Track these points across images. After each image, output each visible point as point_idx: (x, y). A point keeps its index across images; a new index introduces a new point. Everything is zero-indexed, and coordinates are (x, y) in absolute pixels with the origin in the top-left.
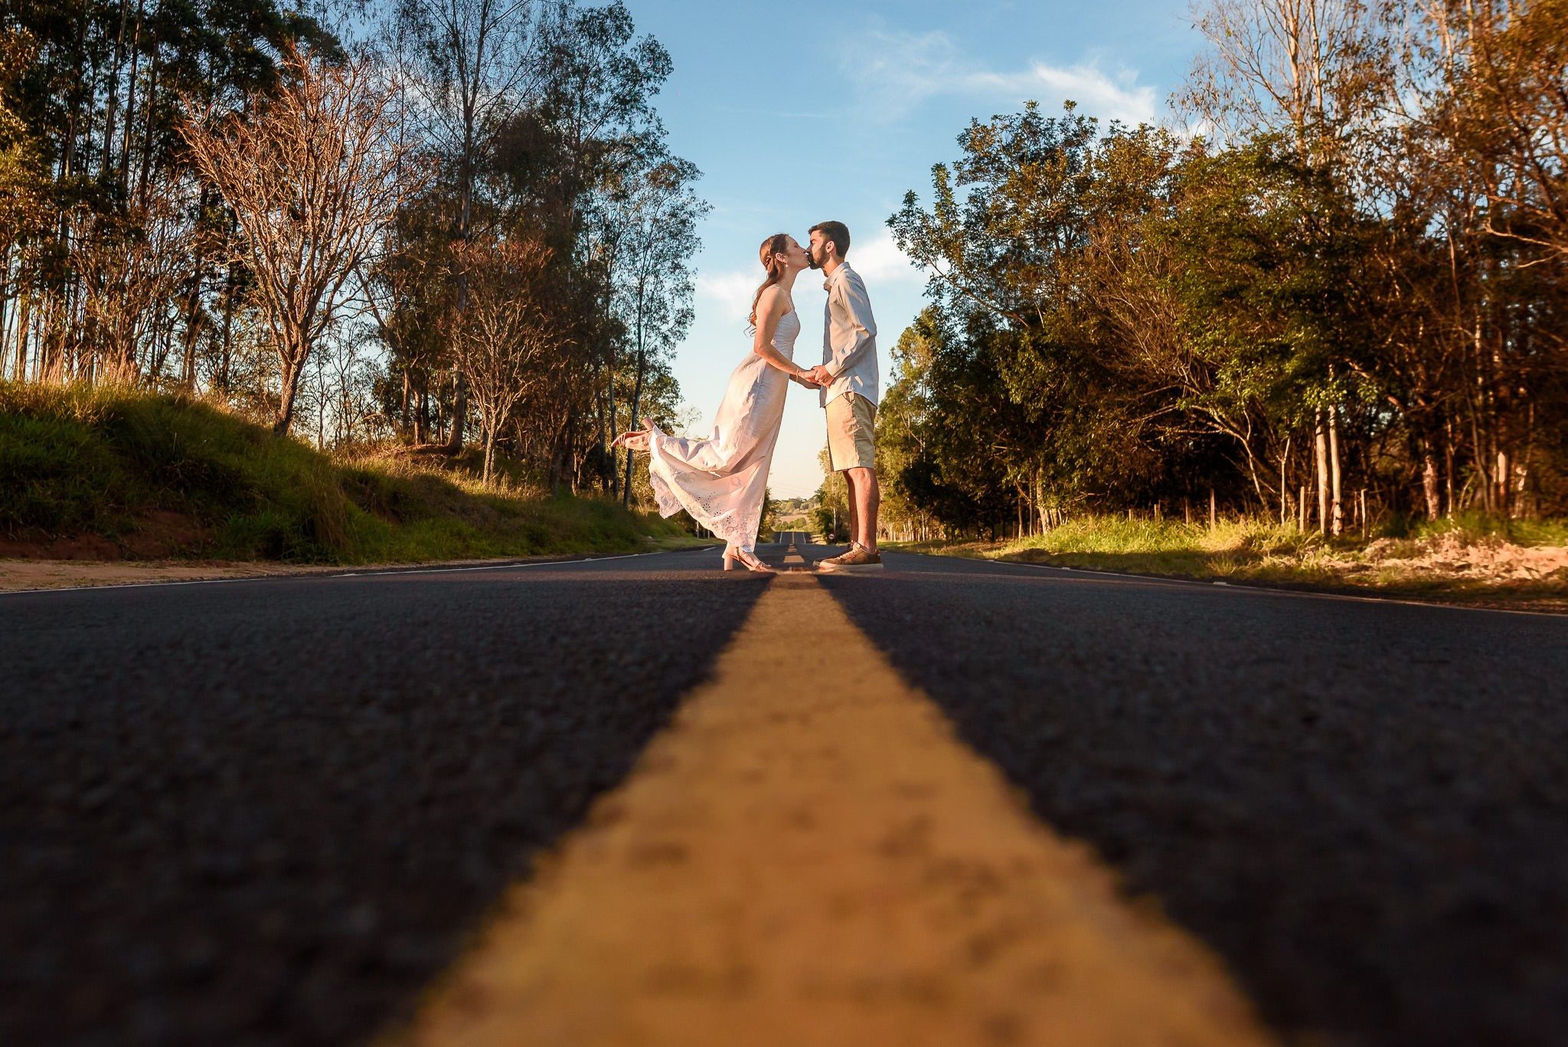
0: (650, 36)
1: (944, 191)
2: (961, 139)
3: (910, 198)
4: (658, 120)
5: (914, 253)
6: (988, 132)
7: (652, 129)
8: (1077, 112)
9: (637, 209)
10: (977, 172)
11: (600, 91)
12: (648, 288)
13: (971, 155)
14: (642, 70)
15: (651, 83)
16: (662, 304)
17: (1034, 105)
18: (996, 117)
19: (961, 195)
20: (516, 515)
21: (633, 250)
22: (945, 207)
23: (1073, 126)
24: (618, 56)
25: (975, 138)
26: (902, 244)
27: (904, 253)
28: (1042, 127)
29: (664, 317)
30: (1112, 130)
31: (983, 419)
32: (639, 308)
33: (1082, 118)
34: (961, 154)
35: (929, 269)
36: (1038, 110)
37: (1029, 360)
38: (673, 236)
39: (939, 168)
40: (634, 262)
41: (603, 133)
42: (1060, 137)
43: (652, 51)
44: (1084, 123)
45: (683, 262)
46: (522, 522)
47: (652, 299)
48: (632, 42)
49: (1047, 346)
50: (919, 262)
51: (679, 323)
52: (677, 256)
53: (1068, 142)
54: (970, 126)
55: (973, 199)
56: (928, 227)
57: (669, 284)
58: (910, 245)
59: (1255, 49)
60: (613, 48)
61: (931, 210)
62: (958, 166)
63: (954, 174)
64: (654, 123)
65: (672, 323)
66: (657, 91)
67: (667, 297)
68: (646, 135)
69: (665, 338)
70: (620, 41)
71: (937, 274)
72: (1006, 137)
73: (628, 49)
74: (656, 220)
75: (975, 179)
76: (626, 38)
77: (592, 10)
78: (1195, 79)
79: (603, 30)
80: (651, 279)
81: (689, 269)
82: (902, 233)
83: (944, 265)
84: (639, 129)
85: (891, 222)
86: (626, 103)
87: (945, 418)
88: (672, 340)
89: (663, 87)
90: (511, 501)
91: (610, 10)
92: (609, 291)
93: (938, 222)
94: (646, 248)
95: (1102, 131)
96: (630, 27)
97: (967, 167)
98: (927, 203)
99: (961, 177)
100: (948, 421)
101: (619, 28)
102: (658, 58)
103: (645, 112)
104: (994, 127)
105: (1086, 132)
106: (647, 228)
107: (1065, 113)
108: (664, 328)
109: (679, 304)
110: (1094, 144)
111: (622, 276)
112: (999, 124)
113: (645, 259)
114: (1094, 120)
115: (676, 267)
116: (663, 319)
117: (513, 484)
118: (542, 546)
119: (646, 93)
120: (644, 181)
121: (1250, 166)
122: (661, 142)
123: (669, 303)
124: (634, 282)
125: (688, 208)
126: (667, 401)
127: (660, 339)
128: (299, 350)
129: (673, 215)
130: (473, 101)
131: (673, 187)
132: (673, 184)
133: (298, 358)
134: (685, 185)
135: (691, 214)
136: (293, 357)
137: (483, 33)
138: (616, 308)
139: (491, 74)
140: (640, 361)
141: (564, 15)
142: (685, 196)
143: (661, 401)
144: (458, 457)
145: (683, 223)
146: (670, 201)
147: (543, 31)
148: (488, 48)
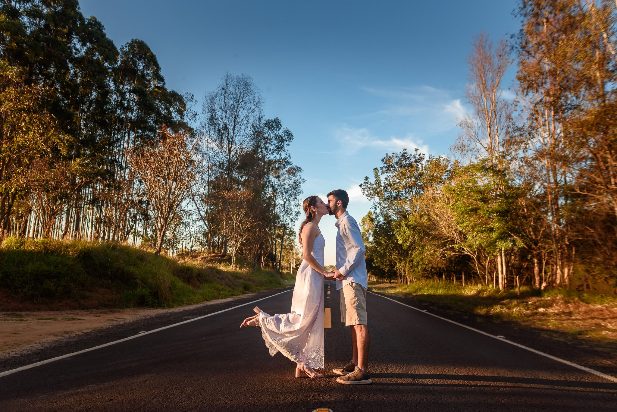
0: (287, 128)
1: (377, 176)
2: (383, 160)
3: (367, 178)
4: (289, 154)
5: (368, 195)
6: (391, 158)
7: (287, 156)
8: (419, 152)
9: (284, 181)
10: (387, 170)
11: (271, 145)
12: (287, 204)
13: (386, 165)
14: (284, 138)
15: (287, 143)
16: (291, 210)
17: (405, 150)
18: (393, 153)
19: (383, 178)
20: (241, 278)
21: (282, 193)
22: (377, 181)
23: (418, 157)
24: (277, 134)
25: (387, 160)
26: (364, 193)
27: (365, 195)
28: (408, 156)
29: (291, 213)
30: (430, 158)
31: (389, 248)
32: (284, 211)
33: (420, 154)
34: (382, 165)
35: (372, 200)
36: (407, 151)
37: (404, 230)
38: (294, 189)
39: (376, 169)
40: (282, 197)
41: (272, 158)
42: (413, 160)
43: (287, 133)
44: (421, 155)
45: (297, 197)
46: (242, 281)
47: (288, 208)
48: (281, 130)
49: (410, 225)
50: (369, 198)
51: (296, 215)
52: (295, 195)
53: (416, 161)
54: (385, 156)
55: (386, 179)
56: (372, 187)
57: (293, 203)
58: (366, 193)
59: (477, 132)
60: (275, 132)
61: (373, 182)
62: (382, 168)
63: (380, 171)
64: (288, 155)
65: (294, 215)
66: (289, 145)
67: (292, 207)
68: (285, 159)
69: (292, 220)
70: (277, 130)
71: (375, 202)
72: (397, 160)
73: (280, 132)
74: (289, 184)
75: (387, 173)
76: (279, 129)
77: (269, 120)
78: (458, 141)
79: (272, 126)
80: (288, 202)
81: (299, 199)
82: (364, 189)
83: (377, 199)
84: (283, 156)
85: (361, 186)
86: (279, 149)
87: (377, 247)
88: (294, 220)
89: (291, 144)
90: (240, 273)
91: (275, 120)
92: (275, 205)
93: (375, 186)
94: (286, 193)
95: (427, 158)
96: (281, 125)
97: (384, 169)
98: (372, 180)
99: (382, 172)
100: (378, 249)
101: (277, 126)
102: (289, 135)
103: (285, 151)
104: (393, 157)
105: (421, 158)
106: (286, 187)
107: (415, 152)
108: (291, 217)
109: (296, 210)
110: (424, 162)
111: (279, 201)
112: (394, 155)
113: (286, 196)
114: (424, 155)
115: (295, 198)
116: (291, 214)
117: (240, 268)
118: (247, 290)
119: (285, 146)
120: (286, 173)
121: (479, 169)
122: (290, 160)
123: (293, 209)
124: (282, 203)
125: (299, 181)
126: (293, 238)
127: (290, 220)
128: (164, 227)
129: (295, 183)
130: (231, 147)
131: (294, 174)
132: (294, 173)
133: (164, 230)
134: (298, 174)
135: (300, 183)
136: (162, 230)
137: (234, 126)
138: (277, 211)
139: (237, 139)
140: (284, 227)
141: (260, 121)
142: (298, 177)
143: (291, 238)
144: (225, 258)
145: (298, 185)
146: (293, 179)
147: (253, 126)
148: (236, 131)
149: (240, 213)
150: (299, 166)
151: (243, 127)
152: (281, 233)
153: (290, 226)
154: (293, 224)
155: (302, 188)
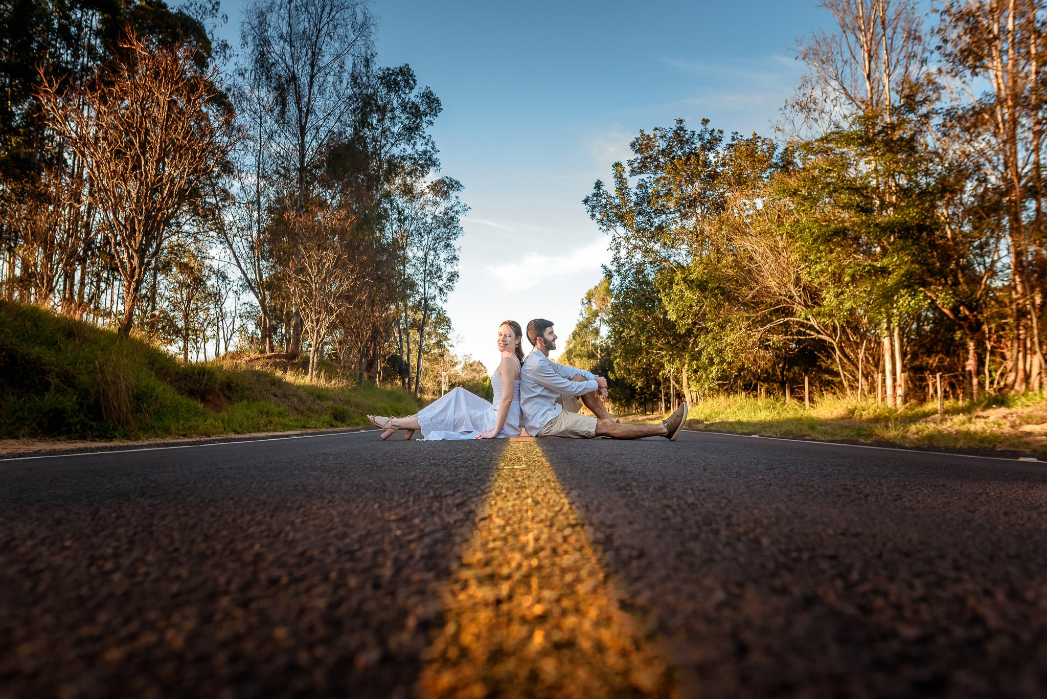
0: (427, 88)
1: (620, 179)
2: (633, 145)
3: (598, 185)
4: (433, 143)
5: (601, 221)
6: (650, 139)
7: (429, 148)
8: (710, 127)
9: (423, 208)
10: (643, 167)
11: (395, 125)
12: (430, 258)
13: (639, 156)
14: (422, 109)
15: (428, 118)
16: (439, 269)
17: (681, 121)
18: (656, 129)
19: (633, 183)
20: (328, 399)
21: (420, 234)
22: (622, 189)
23: (707, 136)
24: (407, 100)
25: (642, 145)
26: (593, 216)
27: (595, 221)
28: (687, 136)
29: (440, 276)
30: (733, 139)
31: (648, 332)
32: (425, 271)
33: (713, 131)
34: (632, 155)
35: (612, 232)
36: (685, 125)
37: (681, 291)
38: (446, 226)
39: (617, 165)
40: (421, 242)
41: (396, 151)
42: (698, 144)
43: (428, 98)
44: (715, 133)
45: (452, 242)
46: (330, 403)
47: (432, 265)
48: (415, 92)
49: (692, 281)
50: (604, 228)
51: (449, 280)
52: (448, 239)
53: (703, 148)
54: (639, 136)
55: (640, 186)
56: (611, 204)
57: (443, 255)
58: (599, 216)
60: (403, 96)
61: (614, 194)
62: (631, 163)
63: (628, 169)
64: (430, 145)
65: (445, 280)
66: (431, 123)
67: (442, 264)
68: (425, 152)
69: (441, 289)
70: (407, 91)
71: (617, 236)
72: (662, 144)
73: (413, 96)
74: (435, 217)
75: (642, 173)
76: (411, 88)
77: (388, 69)
79: (397, 84)
80: (432, 253)
81: (456, 247)
82: (594, 207)
83: (621, 231)
84: (420, 148)
85: (586, 201)
86: (411, 131)
87: (623, 332)
88: (445, 291)
89: (436, 121)
90: (327, 389)
91: (401, 69)
92: (404, 260)
93: (617, 201)
94: (429, 233)
95: (727, 140)
96: (414, 81)
97: (636, 165)
98: (610, 187)
99: (632, 171)
100: (624, 334)
101: (407, 82)
102: (432, 103)
103: (424, 138)
104: (655, 136)
105: (716, 140)
106: (429, 220)
107: (702, 127)
108: (440, 283)
109: (449, 269)
110: (721, 148)
111: (414, 252)
112: (658, 133)
113: (427, 240)
114: (721, 132)
115: (448, 246)
116: (440, 277)
117: (328, 379)
118: (343, 422)
119: (424, 125)
120: (427, 190)
122: (434, 157)
123: (443, 268)
124: (421, 254)
125: (455, 209)
126: (444, 331)
127: (438, 290)
128: (137, 271)
129: (446, 213)
130: (306, 122)
131: (445, 195)
132: (446, 193)
133: (136, 277)
134: (453, 194)
135: (457, 212)
136: (132, 277)
137: (312, 77)
138: (410, 270)
139: (319, 104)
140: (425, 306)
141: (367, 66)
142: (453, 201)
143: (440, 331)
144: (296, 361)
145: (452, 218)
146: (443, 205)
147: (354, 78)
148: (315, 88)
149: (324, 260)
150: (455, 179)
151: (330, 79)
152: (419, 316)
153: (439, 303)
154: (444, 298)
155: (460, 224)
